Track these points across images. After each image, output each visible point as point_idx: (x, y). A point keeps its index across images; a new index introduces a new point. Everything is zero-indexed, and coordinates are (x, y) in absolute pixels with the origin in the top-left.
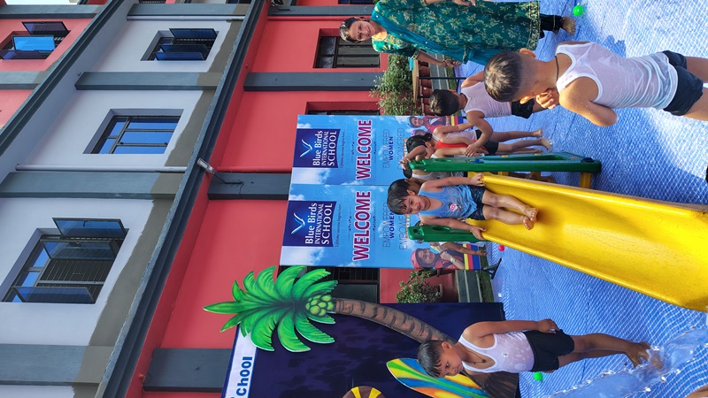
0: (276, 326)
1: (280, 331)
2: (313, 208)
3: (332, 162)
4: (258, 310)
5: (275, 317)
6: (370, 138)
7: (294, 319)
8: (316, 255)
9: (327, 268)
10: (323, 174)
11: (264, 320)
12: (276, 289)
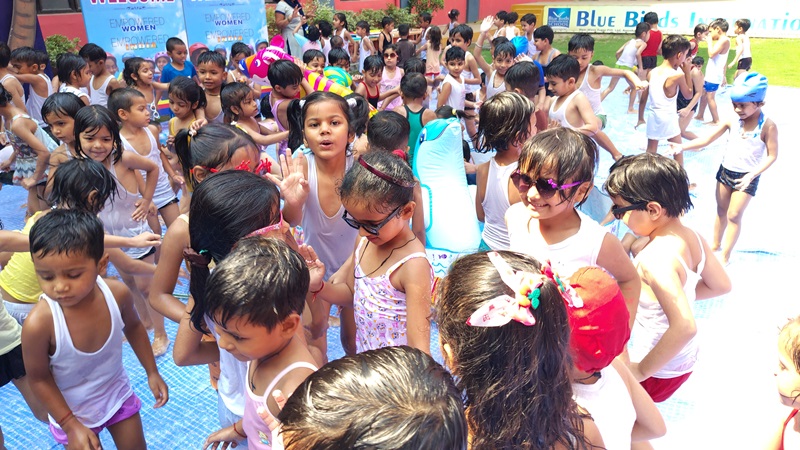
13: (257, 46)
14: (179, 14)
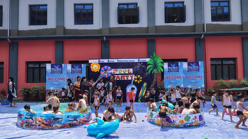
0: (151, 64)
1: (150, 65)
2: (177, 67)
3: (189, 70)
4: (154, 61)
5: (153, 64)
6: (197, 78)
7: (153, 67)
8: (166, 69)
9: (163, 72)
10: (186, 69)
11: (152, 62)
12: (158, 63)
13: (201, 88)
14: (182, 81)
